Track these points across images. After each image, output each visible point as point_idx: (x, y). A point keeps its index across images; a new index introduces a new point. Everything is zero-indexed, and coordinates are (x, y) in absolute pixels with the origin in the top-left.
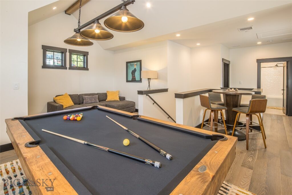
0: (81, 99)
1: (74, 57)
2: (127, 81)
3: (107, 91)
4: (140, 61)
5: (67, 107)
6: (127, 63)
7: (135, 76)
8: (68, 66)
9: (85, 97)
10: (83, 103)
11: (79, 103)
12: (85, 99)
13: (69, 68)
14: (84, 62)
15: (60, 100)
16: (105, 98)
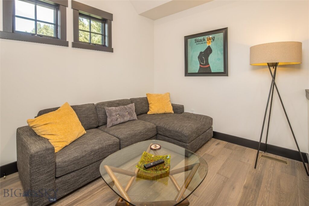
0: (101, 115)
1: (84, 22)
2: (187, 74)
3: (147, 95)
4: (225, 31)
5: (67, 144)
6: (187, 38)
7: (207, 63)
8: (70, 38)
9: (109, 110)
10: (105, 124)
11: (95, 126)
12: (111, 115)
13: (73, 43)
14: (104, 35)
15: (46, 127)
16: (146, 108)
